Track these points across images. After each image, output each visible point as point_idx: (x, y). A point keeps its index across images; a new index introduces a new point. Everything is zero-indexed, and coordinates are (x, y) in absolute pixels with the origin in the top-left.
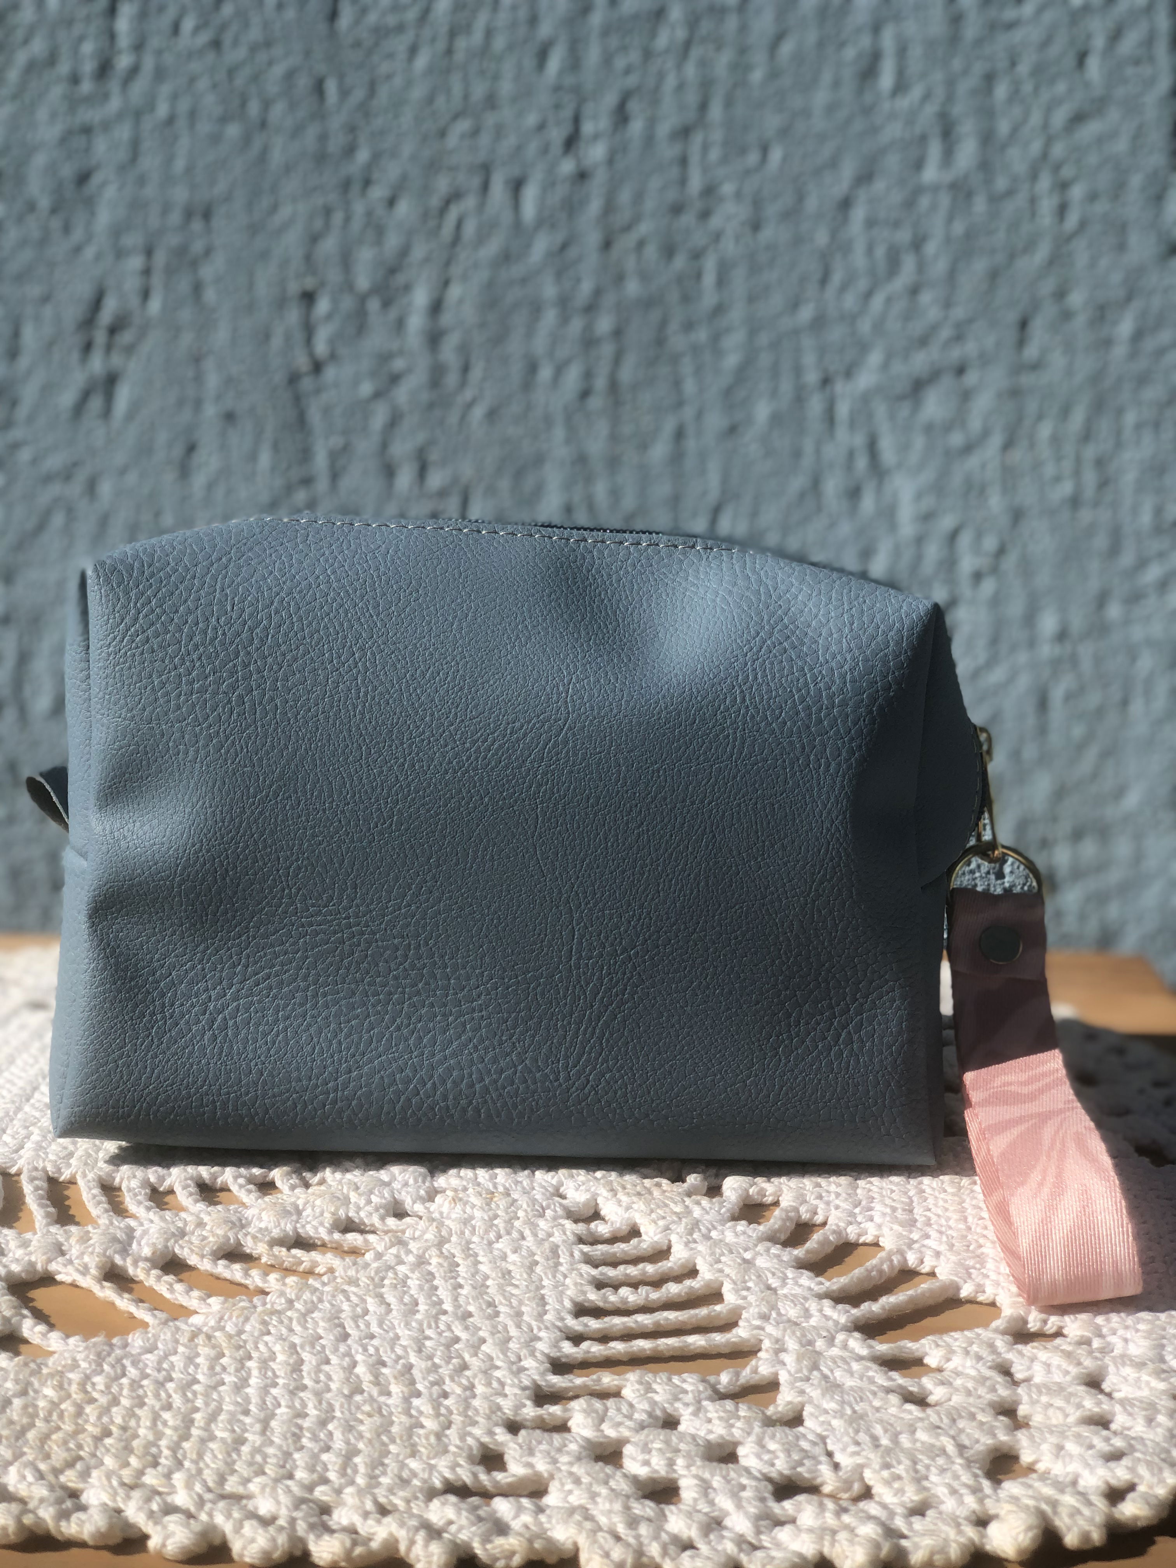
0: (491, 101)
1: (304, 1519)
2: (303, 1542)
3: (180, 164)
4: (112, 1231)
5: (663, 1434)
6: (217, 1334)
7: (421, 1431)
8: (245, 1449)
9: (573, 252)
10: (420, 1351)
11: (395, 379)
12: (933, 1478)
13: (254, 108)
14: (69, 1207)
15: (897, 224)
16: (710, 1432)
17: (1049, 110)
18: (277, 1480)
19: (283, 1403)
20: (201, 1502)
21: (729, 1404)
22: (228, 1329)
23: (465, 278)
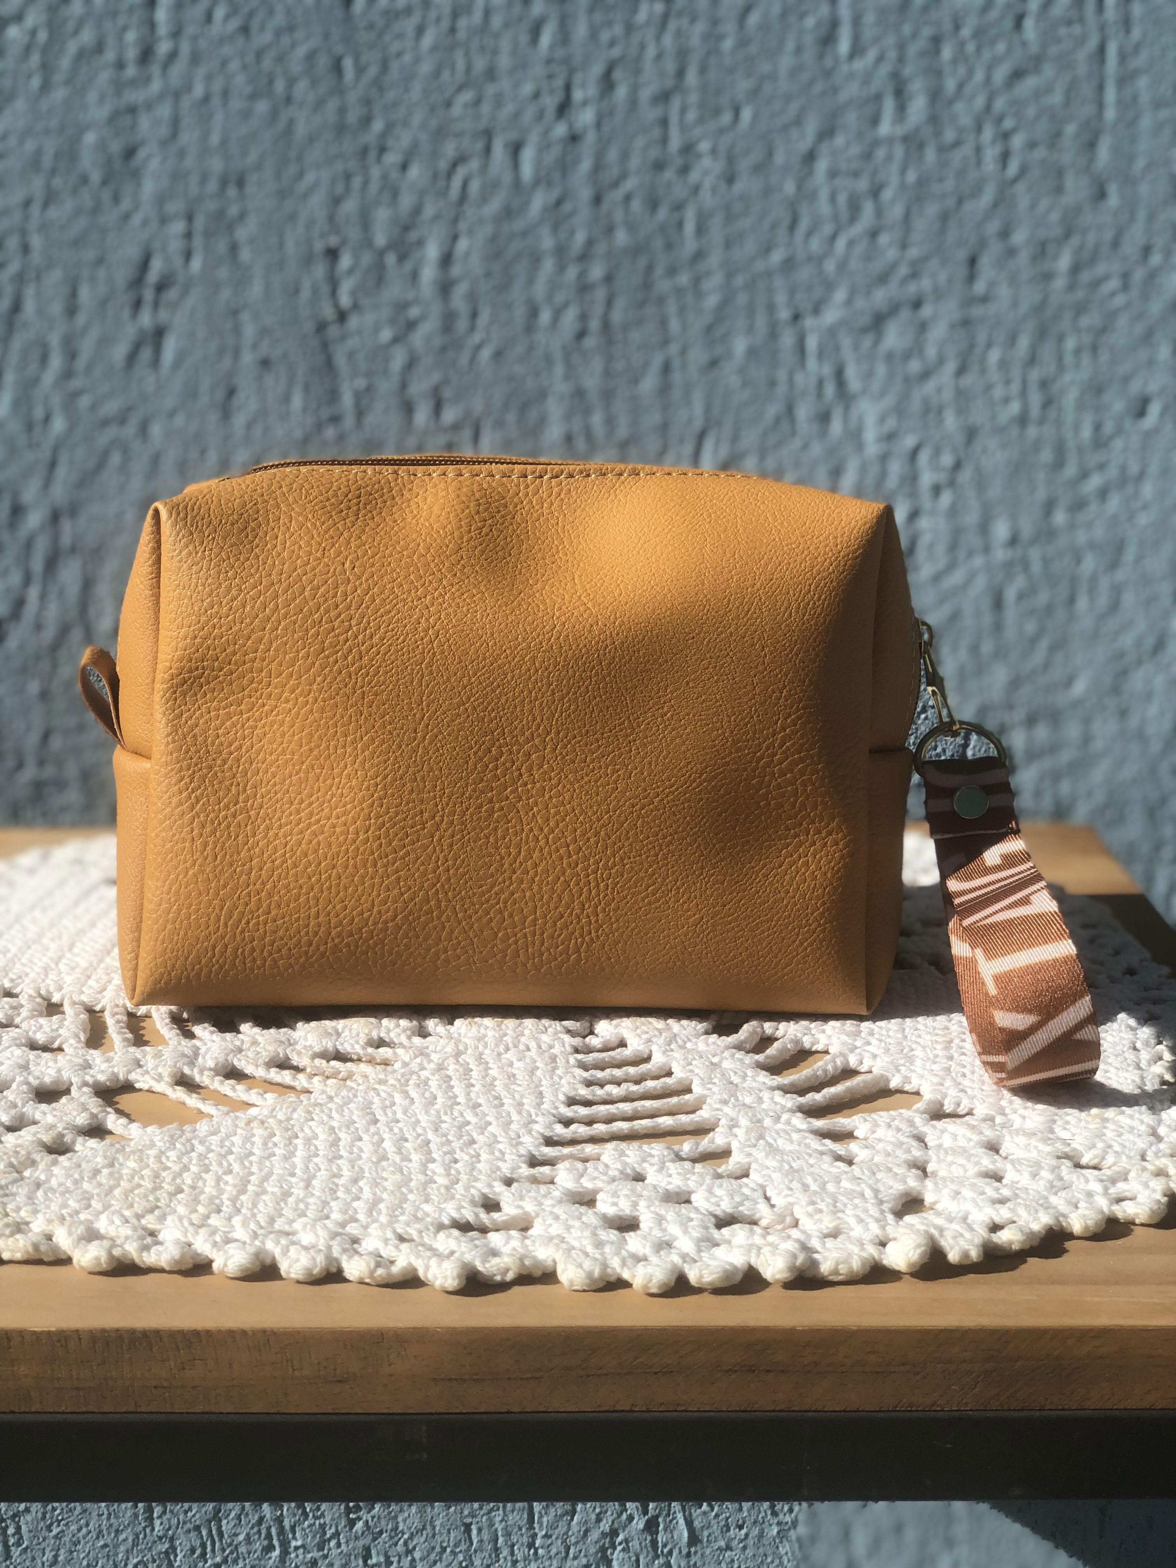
0: (491, 74)
1: (339, 1245)
2: (337, 1261)
3: (215, 139)
4: (180, 1048)
5: (630, 1184)
6: (270, 1120)
7: (434, 1186)
8: (291, 1200)
9: (567, 207)
10: (436, 1130)
11: (411, 325)
12: (848, 1212)
13: (280, 86)
14: (143, 1035)
15: (856, 174)
16: (670, 1183)
17: (990, 69)
18: (315, 1220)
19: (322, 1167)
20: (255, 1235)
21: (687, 1165)
22: (279, 1117)
23: (471, 232)
